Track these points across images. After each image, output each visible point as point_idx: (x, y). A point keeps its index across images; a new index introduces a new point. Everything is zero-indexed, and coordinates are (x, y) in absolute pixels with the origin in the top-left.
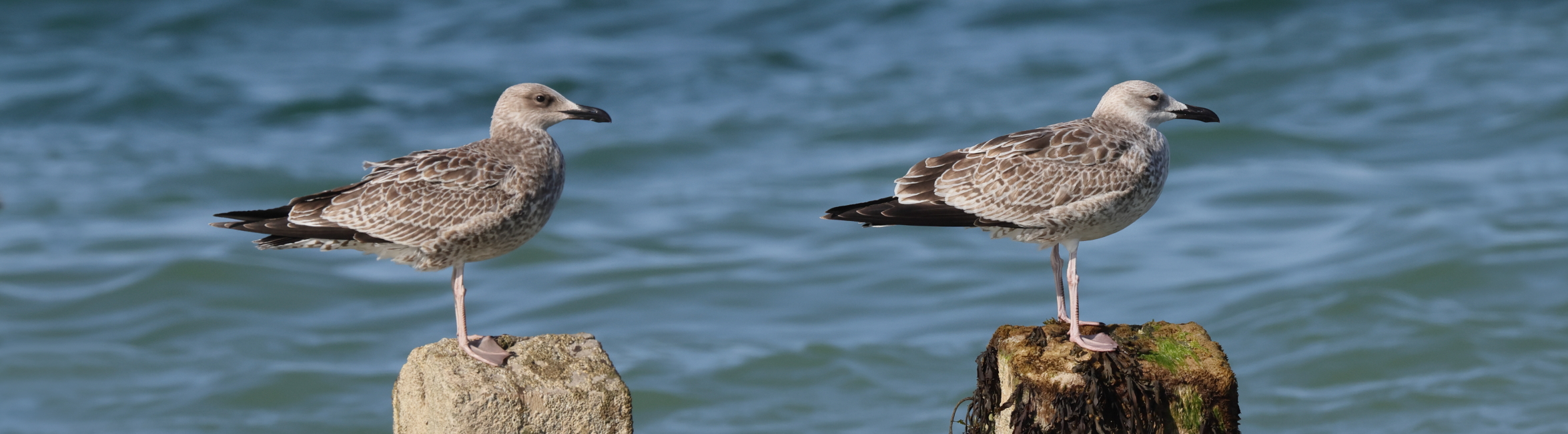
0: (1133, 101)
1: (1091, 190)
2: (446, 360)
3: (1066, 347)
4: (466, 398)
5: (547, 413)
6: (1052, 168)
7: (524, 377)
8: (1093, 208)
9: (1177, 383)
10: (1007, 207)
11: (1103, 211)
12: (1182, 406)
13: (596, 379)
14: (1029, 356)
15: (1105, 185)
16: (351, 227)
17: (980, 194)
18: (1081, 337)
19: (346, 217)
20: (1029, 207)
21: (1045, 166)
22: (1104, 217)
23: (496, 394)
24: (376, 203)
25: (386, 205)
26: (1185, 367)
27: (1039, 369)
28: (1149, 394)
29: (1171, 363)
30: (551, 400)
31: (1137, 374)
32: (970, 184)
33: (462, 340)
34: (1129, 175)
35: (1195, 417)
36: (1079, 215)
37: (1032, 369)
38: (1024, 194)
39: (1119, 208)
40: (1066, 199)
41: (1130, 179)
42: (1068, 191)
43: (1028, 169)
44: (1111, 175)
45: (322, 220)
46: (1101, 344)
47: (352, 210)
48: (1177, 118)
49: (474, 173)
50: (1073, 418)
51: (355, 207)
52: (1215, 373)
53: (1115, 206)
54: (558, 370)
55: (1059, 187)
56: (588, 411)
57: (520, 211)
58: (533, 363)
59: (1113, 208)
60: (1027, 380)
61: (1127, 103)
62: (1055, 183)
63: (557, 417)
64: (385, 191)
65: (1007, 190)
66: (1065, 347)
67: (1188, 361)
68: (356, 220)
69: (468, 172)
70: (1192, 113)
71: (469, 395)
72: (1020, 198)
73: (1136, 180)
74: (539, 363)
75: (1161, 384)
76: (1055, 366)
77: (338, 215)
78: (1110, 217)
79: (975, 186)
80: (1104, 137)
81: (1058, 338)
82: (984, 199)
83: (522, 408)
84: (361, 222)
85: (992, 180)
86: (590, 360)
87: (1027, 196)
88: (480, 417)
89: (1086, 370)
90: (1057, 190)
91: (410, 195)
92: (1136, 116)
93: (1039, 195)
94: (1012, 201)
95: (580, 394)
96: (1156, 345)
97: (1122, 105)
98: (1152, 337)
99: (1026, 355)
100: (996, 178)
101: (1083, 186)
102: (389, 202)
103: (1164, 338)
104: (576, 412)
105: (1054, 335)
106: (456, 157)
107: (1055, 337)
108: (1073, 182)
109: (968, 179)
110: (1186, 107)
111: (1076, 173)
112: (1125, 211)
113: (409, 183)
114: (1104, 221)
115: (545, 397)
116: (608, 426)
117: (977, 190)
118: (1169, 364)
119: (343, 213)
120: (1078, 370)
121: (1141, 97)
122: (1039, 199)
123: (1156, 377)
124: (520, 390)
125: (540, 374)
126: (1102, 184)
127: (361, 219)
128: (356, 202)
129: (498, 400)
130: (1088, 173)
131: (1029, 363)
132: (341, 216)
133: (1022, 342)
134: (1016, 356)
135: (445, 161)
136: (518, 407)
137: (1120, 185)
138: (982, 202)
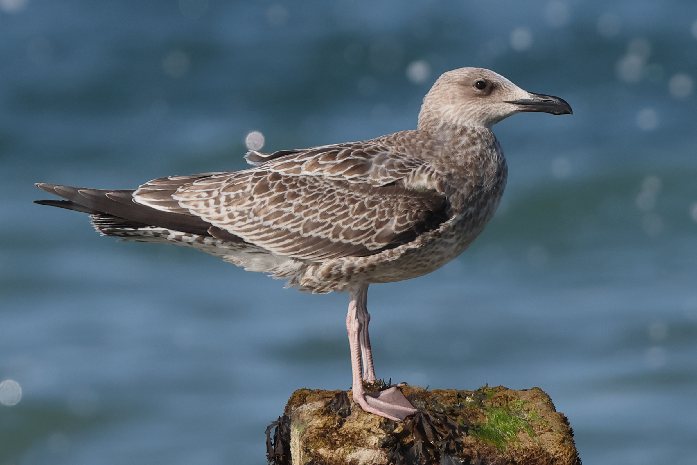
16: (204, 218)
24: (240, 192)
26: (515, 443)
27: (335, 444)
29: (499, 438)
37: (326, 444)
47: (210, 196)
51: (215, 193)
52: (552, 451)
60: (319, 457)
67: (521, 436)
96: (485, 416)
98: (481, 405)
99: (322, 426)
103: (497, 407)
118: (497, 440)
133: (319, 411)
134: (309, 427)
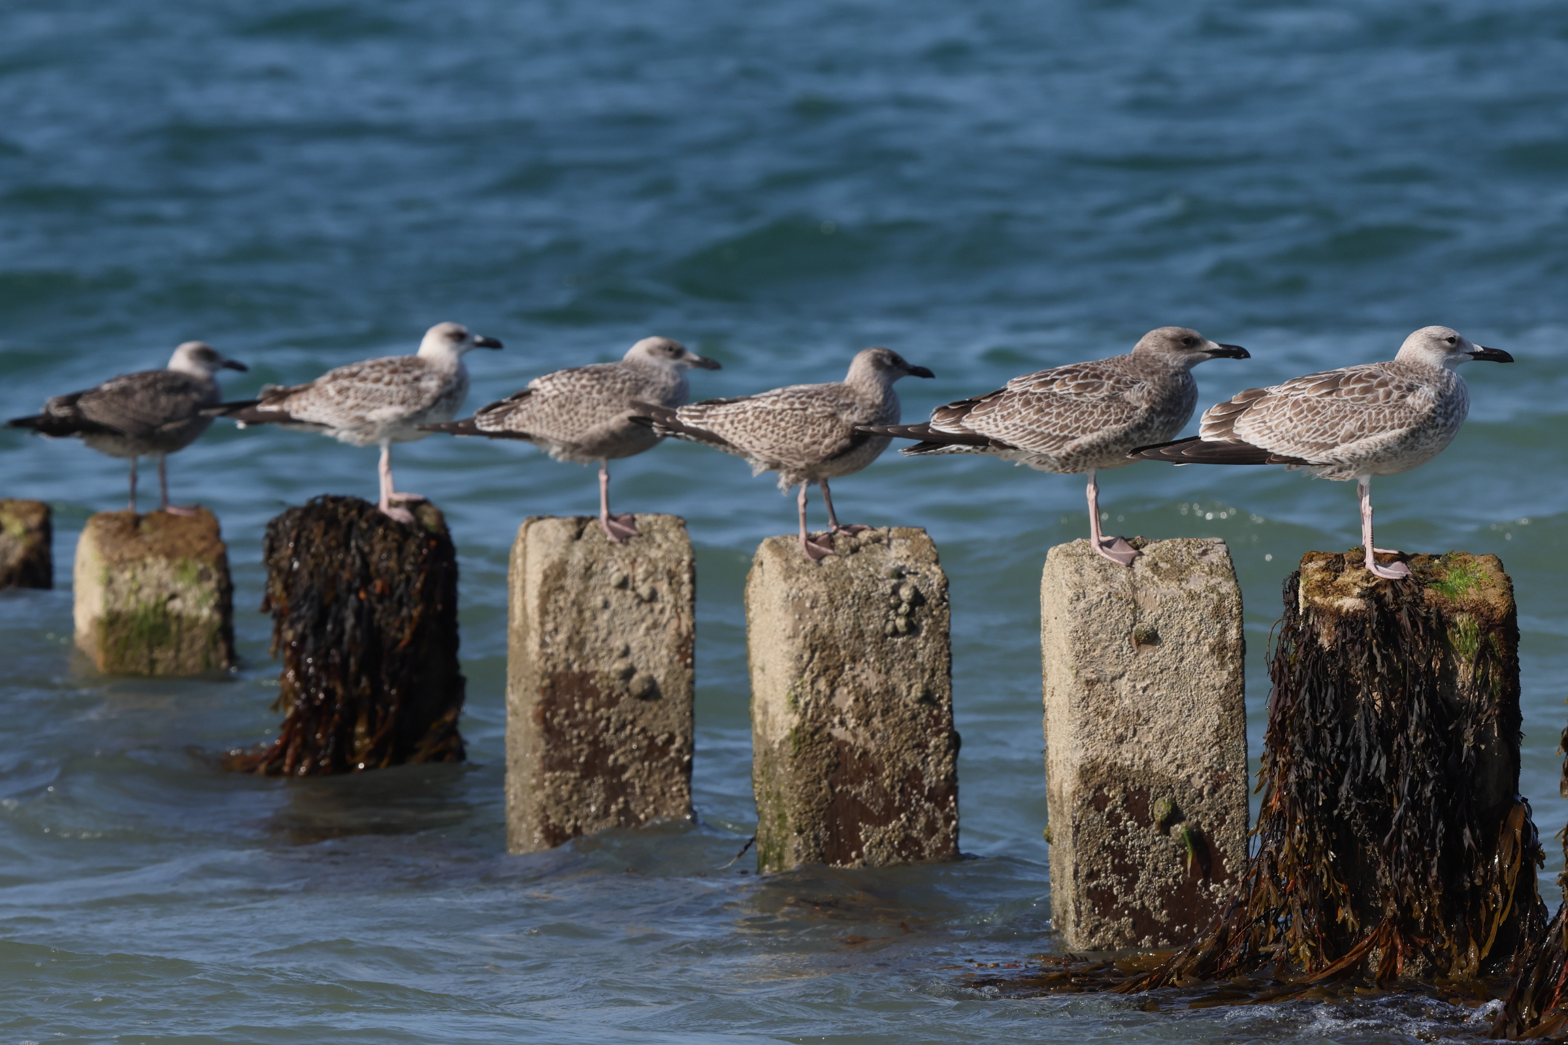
0: (1432, 344)
1: (1375, 428)
2: (1072, 559)
3: (1361, 573)
4: (1081, 596)
5: (1160, 612)
6: (1338, 406)
7: (1143, 577)
8: (1376, 446)
9: (1455, 610)
10: (1296, 444)
11: (1387, 449)
12: (1459, 632)
13: (1212, 582)
14: (1323, 580)
15: (1389, 423)
16: (987, 434)
17: (1272, 432)
18: (1375, 564)
19: (984, 424)
20: (1316, 444)
21: (1331, 405)
22: (1389, 455)
23: (1110, 593)
24: (1011, 410)
25: (1020, 413)
26: (1466, 595)
27: (1327, 593)
28: (1426, 620)
29: (1454, 591)
30: (1164, 600)
31: (1417, 601)
32: (1265, 422)
33: (1094, 541)
34: (1415, 414)
35: (1471, 642)
36: (1363, 453)
37: (1321, 594)
38: (1312, 431)
39: (1403, 446)
40: (1351, 437)
41: (1415, 417)
42: (1352, 429)
43: (1316, 408)
44: (1395, 414)
45: (961, 426)
46: (1395, 571)
47: (989, 418)
48: (1474, 359)
49: (1102, 385)
50: (1351, 640)
51: (992, 415)
52: (1493, 602)
53: (1399, 445)
54: (1180, 573)
55: (1344, 425)
56: (1200, 612)
57: (1144, 424)
58: (1156, 564)
59: (1396, 447)
60: (1314, 603)
61: (1426, 347)
62: (1340, 420)
63: (1169, 616)
64: (1019, 400)
65: (1295, 427)
66: (1359, 573)
67: (1470, 590)
68: (992, 427)
69: (1096, 385)
70: (1487, 355)
71: (1084, 593)
72: (1308, 435)
73: (1421, 420)
74: (1162, 565)
75: (1439, 611)
76: (1343, 591)
77: (977, 422)
78: (1395, 454)
79: (1269, 424)
80: (1393, 379)
81: (1355, 565)
82: (1275, 436)
83: (1136, 607)
84: (997, 429)
85: (1283, 418)
86: (1212, 564)
87: (1314, 433)
88: (1094, 614)
89: (1369, 595)
90: (1342, 427)
91: (1043, 404)
92: (1432, 358)
93: (1325, 432)
94: (1301, 438)
95: (1192, 596)
96: (1446, 575)
97: (1421, 349)
98: (1446, 567)
99: (1321, 580)
100: (1287, 416)
101: (1367, 424)
102: (1022, 410)
103: (1456, 569)
104: (1188, 612)
105: (1352, 562)
106: (1087, 370)
107: (1353, 563)
108: (1357, 420)
109: (1263, 417)
110: (1482, 349)
111: (1361, 412)
112: (1412, 449)
113: (1042, 394)
114: (1390, 459)
115: (1158, 597)
116: (1219, 626)
117: (1270, 428)
118: (1452, 593)
119: (981, 420)
120: (1361, 596)
121: (1439, 339)
122: (1326, 436)
123: (1436, 604)
124: (1135, 589)
125: (1159, 576)
126: (1386, 422)
127: (997, 426)
128: (993, 411)
129: (1112, 599)
130: (1373, 412)
131: (1319, 587)
132: (979, 423)
133: (1321, 568)
134: (1313, 580)
135: (1075, 374)
136: (1132, 606)
137: (1404, 423)
138: (1274, 439)
